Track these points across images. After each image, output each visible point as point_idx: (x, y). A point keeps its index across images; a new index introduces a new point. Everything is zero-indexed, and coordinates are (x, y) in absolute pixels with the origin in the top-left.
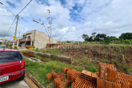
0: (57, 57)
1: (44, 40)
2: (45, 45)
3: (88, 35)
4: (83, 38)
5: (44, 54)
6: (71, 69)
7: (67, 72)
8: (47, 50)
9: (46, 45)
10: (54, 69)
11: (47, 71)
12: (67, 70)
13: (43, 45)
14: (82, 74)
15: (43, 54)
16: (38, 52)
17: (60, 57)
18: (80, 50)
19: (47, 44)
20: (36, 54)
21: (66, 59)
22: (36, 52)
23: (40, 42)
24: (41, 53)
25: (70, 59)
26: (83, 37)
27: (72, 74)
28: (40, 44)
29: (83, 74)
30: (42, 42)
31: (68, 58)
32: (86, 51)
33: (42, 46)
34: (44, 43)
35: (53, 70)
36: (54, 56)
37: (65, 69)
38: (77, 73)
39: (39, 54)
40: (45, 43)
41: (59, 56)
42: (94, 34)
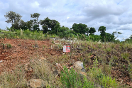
4: (8, 22)
26: (8, 19)
42: (37, 17)
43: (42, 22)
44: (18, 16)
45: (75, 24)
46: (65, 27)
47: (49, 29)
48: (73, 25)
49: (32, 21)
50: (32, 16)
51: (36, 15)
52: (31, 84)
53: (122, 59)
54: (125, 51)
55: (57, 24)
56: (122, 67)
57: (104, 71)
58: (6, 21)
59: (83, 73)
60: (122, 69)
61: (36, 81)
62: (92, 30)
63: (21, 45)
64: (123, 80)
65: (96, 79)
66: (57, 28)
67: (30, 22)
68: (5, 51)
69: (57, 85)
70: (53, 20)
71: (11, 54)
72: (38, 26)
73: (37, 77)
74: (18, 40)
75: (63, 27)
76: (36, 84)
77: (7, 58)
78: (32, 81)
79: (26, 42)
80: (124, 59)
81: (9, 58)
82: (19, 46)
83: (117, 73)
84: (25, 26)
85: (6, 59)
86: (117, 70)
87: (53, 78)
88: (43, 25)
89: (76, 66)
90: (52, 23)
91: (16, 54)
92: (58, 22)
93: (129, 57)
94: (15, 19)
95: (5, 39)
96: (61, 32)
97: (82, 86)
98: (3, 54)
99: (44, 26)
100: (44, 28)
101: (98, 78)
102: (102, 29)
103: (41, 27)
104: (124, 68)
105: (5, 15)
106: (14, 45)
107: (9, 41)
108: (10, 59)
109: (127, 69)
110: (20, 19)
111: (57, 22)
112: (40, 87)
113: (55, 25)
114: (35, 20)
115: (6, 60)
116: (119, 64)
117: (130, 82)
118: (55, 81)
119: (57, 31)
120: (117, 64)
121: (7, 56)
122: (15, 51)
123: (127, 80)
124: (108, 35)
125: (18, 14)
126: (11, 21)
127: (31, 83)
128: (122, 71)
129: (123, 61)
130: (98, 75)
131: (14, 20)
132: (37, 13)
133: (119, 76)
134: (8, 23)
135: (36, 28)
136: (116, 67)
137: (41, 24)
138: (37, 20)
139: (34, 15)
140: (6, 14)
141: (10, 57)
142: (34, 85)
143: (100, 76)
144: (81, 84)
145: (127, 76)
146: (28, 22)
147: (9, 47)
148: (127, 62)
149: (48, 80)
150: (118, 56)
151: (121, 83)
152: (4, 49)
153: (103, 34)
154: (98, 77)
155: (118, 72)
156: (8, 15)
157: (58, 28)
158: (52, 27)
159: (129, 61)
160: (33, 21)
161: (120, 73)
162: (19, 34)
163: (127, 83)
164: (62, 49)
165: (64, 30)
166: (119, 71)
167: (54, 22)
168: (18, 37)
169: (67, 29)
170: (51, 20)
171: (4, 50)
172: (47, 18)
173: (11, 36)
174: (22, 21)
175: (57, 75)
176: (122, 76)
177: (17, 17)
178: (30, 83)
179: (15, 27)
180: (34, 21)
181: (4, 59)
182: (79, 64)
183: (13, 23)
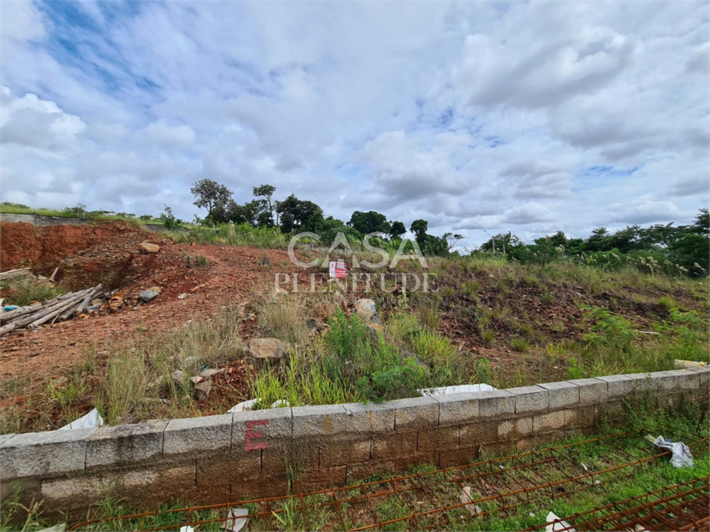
3: (228, 193)
4: (199, 204)
26: (199, 197)
42: (268, 194)
43: (281, 207)
44: (224, 192)
45: (356, 213)
46: (335, 218)
47: (295, 222)
48: (353, 216)
49: (256, 203)
50: (255, 191)
51: (266, 190)
52: (252, 350)
53: (463, 295)
54: (471, 276)
55: (314, 212)
56: (463, 313)
57: (423, 321)
58: (195, 203)
59: (376, 326)
60: (463, 316)
61: (263, 341)
62: (398, 229)
63: (230, 259)
64: (464, 343)
65: (403, 339)
66: (314, 220)
67: (250, 205)
68: (192, 273)
69: (315, 351)
70: (306, 202)
71: (206, 280)
72: (270, 215)
73: (266, 334)
74: (223, 248)
75: (331, 218)
76: (263, 349)
77: (197, 287)
78: (255, 343)
79: (241, 252)
80: (468, 294)
81: (201, 288)
82: (225, 260)
83: (453, 326)
84: (241, 215)
85: (193, 290)
86: (453, 319)
87: (305, 334)
88: (282, 213)
89: (360, 310)
90: (305, 210)
91: (217, 279)
92: (317, 206)
93: (478, 291)
94: (215, 198)
95: (191, 245)
96: (324, 230)
97: (373, 353)
98: (186, 278)
99: (283, 215)
100: (284, 219)
101: (407, 338)
102: (419, 226)
103: (276, 218)
104: (467, 314)
105: (192, 189)
106: (212, 258)
107: (202, 248)
108: (203, 290)
109: (474, 317)
110: (229, 198)
111: (315, 207)
112: (275, 356)
113: (312, 213)
114: (264, 201)
115: (194, 292)
116: (457, 306)
117: (480, 346)
118: (309, 343)
119: (316, 228)
120: (452, 306)
121: (196, 285)
122: (215, 272)
123: (474, 342)
124: (433, 239)
125: (223, 186)
126: (206, 202)
127: (252, 347)
128: (463, 322)
129: (467, 300)
130: (411, 330)
131: (213, 200)
132: (268, 186)
133: (457, 333)
134: (199, 206)
135: (265, 220)
136: (451, 313)
137: (278, 212)
138: (268, 202)
139: (260, 190)
140: (194, 187)
141: (203, 285)
142: (260, 352)
143: (414, 333)
144: (369, 350)
145: (473, 332)
146: (248, 206)
147: (201, 263)
148: (475, 303)
149: (294, 340)
150: (456, 288)
151: (460, 348)
152: (189, 267)
153: (422, 238)
154: (409, 334)
155: (453, 324)
156: (198, 187)
157: (318, 221)
158: (304, 218)
159: (478, 300)
160: (258, 204)
161: (459, 326)
162: (225, 234)
163: (474, 348)
164: (326, 270)
165: (332, 224)
166: (456, 321)
167: (309, 207)
168: (224, 241)
169: (339, 223)
170: (300, 202)
171: (191, 270)
172: (290, 198)
173: (206, 239)
174: (233, 204)
175: (314, 329)
176: (462, 332)
177: (221, 193)
178: (249, 347)
179: (217, 217)
180: (261, 203)
181: (188, 291)
182: (366, 306)
183: (211, 208)
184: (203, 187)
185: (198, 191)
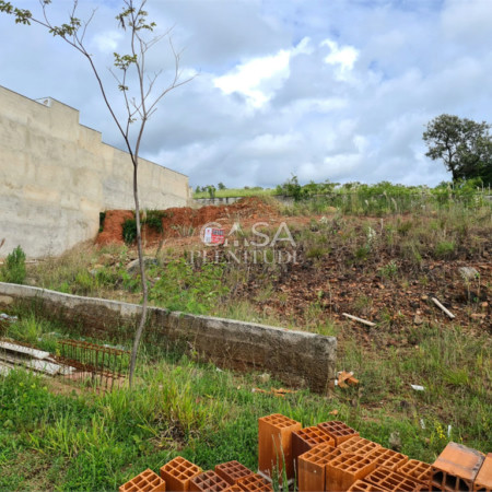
0: (203, 325)
1: (78, 174)
2: (84, 224)
3: (481, 128)
4: (433, 154)
5: (83, 306)
6: (337, 430)
7: (302, 457)
8: (109, 272)
9: (95, 226)
10: (180, 433)
11: (118, 449)
12: (297, 446)
13: (63, 222)
14: (439, 475)
15: (72, 300)
16: (28, 289)
17: (223, 332)
18: (404, 269)
19: (103, 216)
20: (8, 300)
21: (278, 343)
22: (12, 288)
23: (34, 195)
24: (53, 294)
25: (319, 349)
26: (433, 143)
27: (350, 479)
28: (40, 210)
29: (451, 480)
30: (53, 197)
31: (304, 341)
32: (469, 272)
33: (55, 228)
34: (72, 203)
35: (175, 444)
36: (177, 321)
37: (286, 430)
38: (390, 466)
39: (37, 308)
40: (86, 207)
41: (216, 321)
58: (428, 155)
131: (454, 145)
134: (434, 158)
156: (432, 129)
183: (451, 156)
184: (437, 126)
185: (432, 135)
